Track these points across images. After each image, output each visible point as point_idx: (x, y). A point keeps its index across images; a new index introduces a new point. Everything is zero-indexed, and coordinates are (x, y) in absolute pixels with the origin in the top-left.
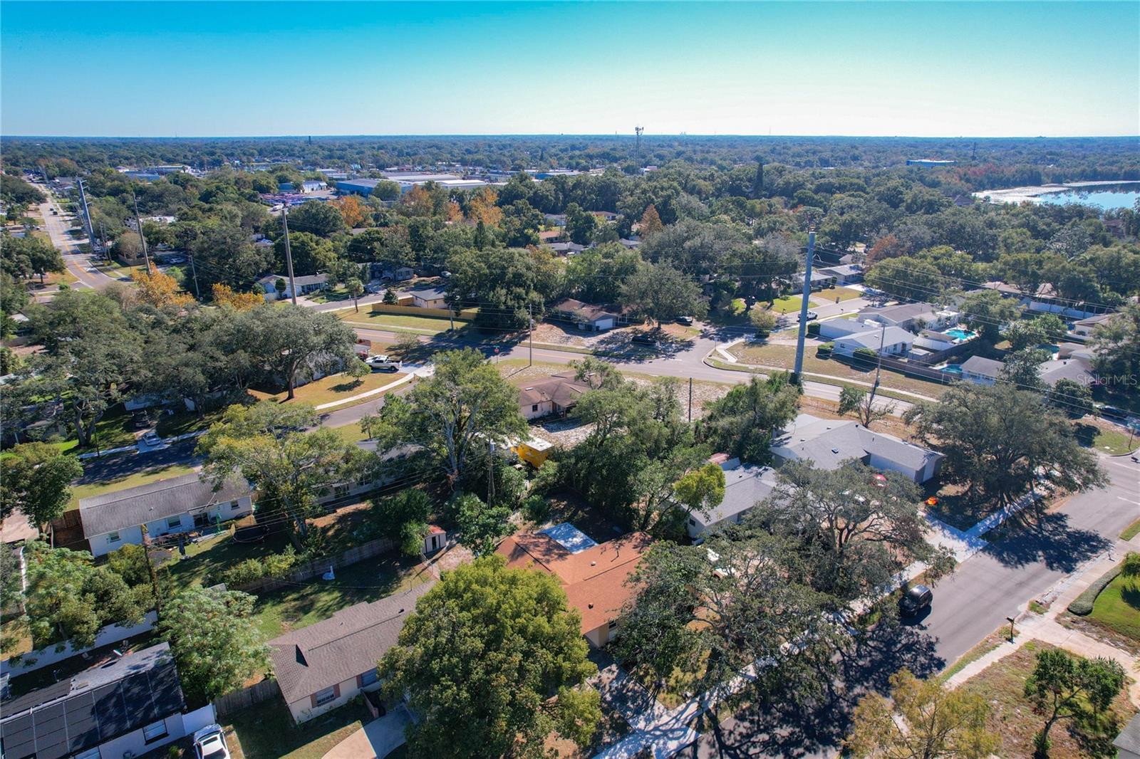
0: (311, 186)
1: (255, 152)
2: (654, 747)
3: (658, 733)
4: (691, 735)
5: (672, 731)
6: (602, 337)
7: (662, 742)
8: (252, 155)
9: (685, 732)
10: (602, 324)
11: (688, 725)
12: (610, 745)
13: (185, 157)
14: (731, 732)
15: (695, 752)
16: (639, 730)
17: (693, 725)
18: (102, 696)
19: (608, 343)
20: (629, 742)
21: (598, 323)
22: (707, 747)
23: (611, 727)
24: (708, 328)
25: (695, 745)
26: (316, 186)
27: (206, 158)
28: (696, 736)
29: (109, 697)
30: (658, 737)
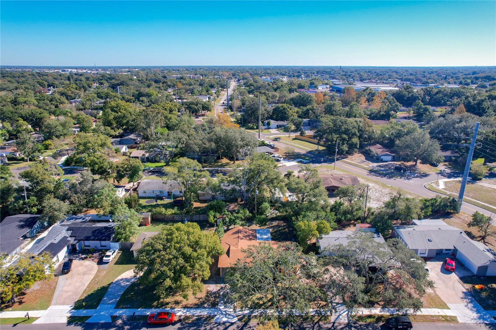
0: (322, 87)
1: (316, 72)
2: (218, 316)
3: (224, 313)
4: (236, 319)
5: (229, 315)
6: (381, 164)
7: (222, 316)
8: (314, 73)
9: (234, 318)
10: (384, 158)
11: (237, 316)
12: (205, 308)
13: (289, 73)
14: (250, 327)
15: (230, 326)
16: (219, 308)
17: (239, 317)
18: (97, 229)
19: (382, 167)
20: (212, 310)
21: (382, 157)
22: (236, 327)
23: (211, 303)
24: (446, 170)
25: (232, 324)
26: (324, 87)
27: (296, 74)
28: (237, 321)
29: (98, 230)
30: (222, 314)
